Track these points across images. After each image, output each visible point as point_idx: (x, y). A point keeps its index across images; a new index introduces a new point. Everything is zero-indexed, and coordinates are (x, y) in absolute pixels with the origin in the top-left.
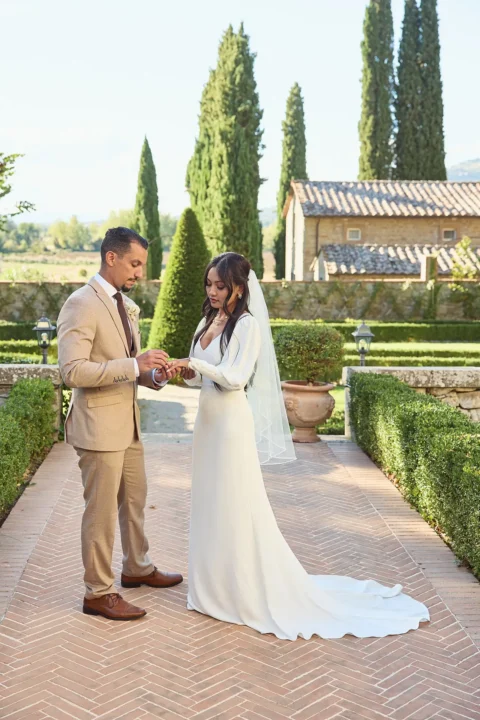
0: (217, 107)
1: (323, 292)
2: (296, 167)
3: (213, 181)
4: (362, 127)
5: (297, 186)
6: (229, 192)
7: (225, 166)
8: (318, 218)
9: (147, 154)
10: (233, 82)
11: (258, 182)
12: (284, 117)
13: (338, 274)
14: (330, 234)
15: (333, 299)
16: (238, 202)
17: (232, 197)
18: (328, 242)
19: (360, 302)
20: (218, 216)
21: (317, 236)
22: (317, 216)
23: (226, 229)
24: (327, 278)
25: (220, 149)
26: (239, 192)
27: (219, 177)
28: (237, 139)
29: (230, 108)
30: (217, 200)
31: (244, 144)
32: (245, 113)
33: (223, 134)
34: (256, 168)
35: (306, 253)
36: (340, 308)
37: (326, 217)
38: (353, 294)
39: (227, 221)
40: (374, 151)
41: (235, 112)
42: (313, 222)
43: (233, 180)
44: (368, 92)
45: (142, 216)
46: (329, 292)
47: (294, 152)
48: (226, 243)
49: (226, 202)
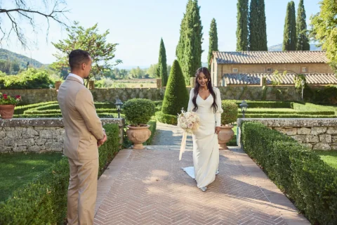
0: (186, 26)
1: (225, 90)
2: (214, 46)
3: (185, 52)
4: (237, 33)
5: (214, 53)
6: (191, 55)
7: (189, 46)
8: (223, 64)
9: (162, 44)
10: (192, 17)
11: (201, 51)
13: (230, 84)
14: (227, 70)
15: (228, 93)
16: (194, 59)
17: (192, 57)
18: (226, 73)
19: (238, 94)
20: (187, 64)
21: (222, 71)
22: (221, 63)
23: (190, 68)
24: (226, 85)
25: (188, 40)
26: (194, 55)
27: (188, 50)
28: (194, 36)
29: (191, 26)
30: (187, 58)
31: (196, 38)
32: (196, 27)
33: (189, 35)
34: (200, 47)
35: (218, 77)
36: (231, 96)
37: (225, 64)
38: (235, 91)
39: (190, 66)
40: (242, 41)
41: (193, 27)
42: (220, 66)
43: (192, 51)
44: (240, 21)
45: (161, 65)
46: (227, 91)
47: (213, 42)
48: (190, 73)
49: (190, 59)
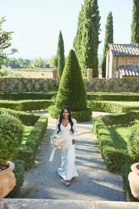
0: (84, 16)
1: (121, 82)
2: (110, 39)
3: (82, 42)
4: (132, 26)
5: (110, 46)
6: (88, 46)
7: (87, 37)
8: (118, 56)
9: (61, 36)
10: (90, 6)
11: (99, 43)
12: (106, 23)
13: (125, 76)
14: (122, 62)
15: (125, 85)
16: (91, 50)
17: (89, 48)
18: (121, 65)
19: (135, 86)
20: (84, 55)
21: (117, 63)
22: (117, 55)
23: (86, 59)
24: (121, 77)
25: (85, 31)
26: (92, 46)
27: (85, 41)
28: (91, 27)
29: (89, 16)
30: (84, 49)
31: (94, 29)
32: (94, 17)
33: (86, 25)
34: (98, 38)
35: (113, 68)
36: (127, 88)
37: (121, 56)
38: (132, 83)
39: (87, 57)
40: (136, 34)
41: (90, 17)
42: (116, 58)
43: (89, 42)
44: (135, 14)
45: (59, 56)
46: (123, 82)
47: (109, 35)
48: (87, 65)
49: (87, 50)
